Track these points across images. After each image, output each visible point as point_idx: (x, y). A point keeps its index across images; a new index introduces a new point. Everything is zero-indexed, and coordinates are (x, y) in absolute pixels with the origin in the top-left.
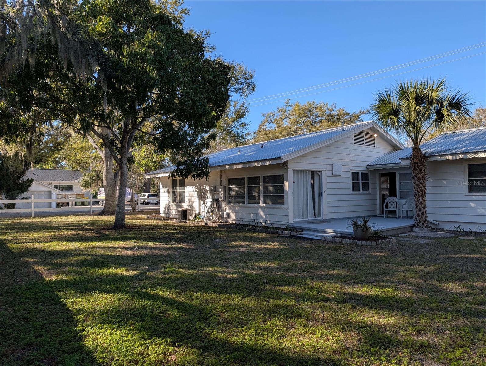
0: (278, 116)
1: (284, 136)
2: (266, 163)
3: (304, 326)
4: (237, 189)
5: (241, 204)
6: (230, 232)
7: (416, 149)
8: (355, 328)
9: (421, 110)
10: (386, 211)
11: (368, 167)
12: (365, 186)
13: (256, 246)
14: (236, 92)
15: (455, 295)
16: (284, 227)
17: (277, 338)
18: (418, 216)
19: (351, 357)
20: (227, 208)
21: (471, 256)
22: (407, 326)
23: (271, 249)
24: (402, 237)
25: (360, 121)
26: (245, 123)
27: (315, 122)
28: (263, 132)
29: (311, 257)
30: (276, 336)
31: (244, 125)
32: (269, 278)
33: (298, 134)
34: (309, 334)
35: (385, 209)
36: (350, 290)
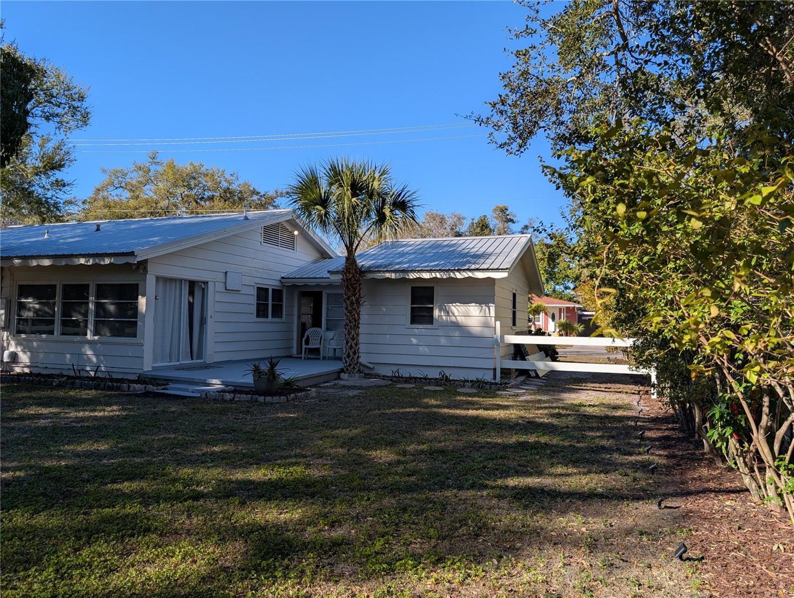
0: (134, 178)
1: (143, 215)
2: (104, 261)
3: (154, 547)
4: (37, 306)
5: (44, 336)
6: (15, 391)
7: (350, 258)
8: (240, 535)
9: (358, 205)
10: (306, 348)
11: (283, 280)
12: (277, 311)
13: (72, 414)
14: (48, 119)
15: (383, 466)
16: (134, 377)
17: (100, 576)
18: (349, 356)
19: (230, 581)
20: (13, 343)
21: (408, 410)
22: (317, 519)
23: (104, 418)
24: (323, 387)
25: (275, 207)
26: (62, 180)
27: (203, 198)
28: (101, 203)
29: (179, 427)
30: (98, 573)
31: (60, 184)
32: (94, 472)
33: (170, 216)
34: (161, 558)
35: (304, 346)
36: (239, 475)
